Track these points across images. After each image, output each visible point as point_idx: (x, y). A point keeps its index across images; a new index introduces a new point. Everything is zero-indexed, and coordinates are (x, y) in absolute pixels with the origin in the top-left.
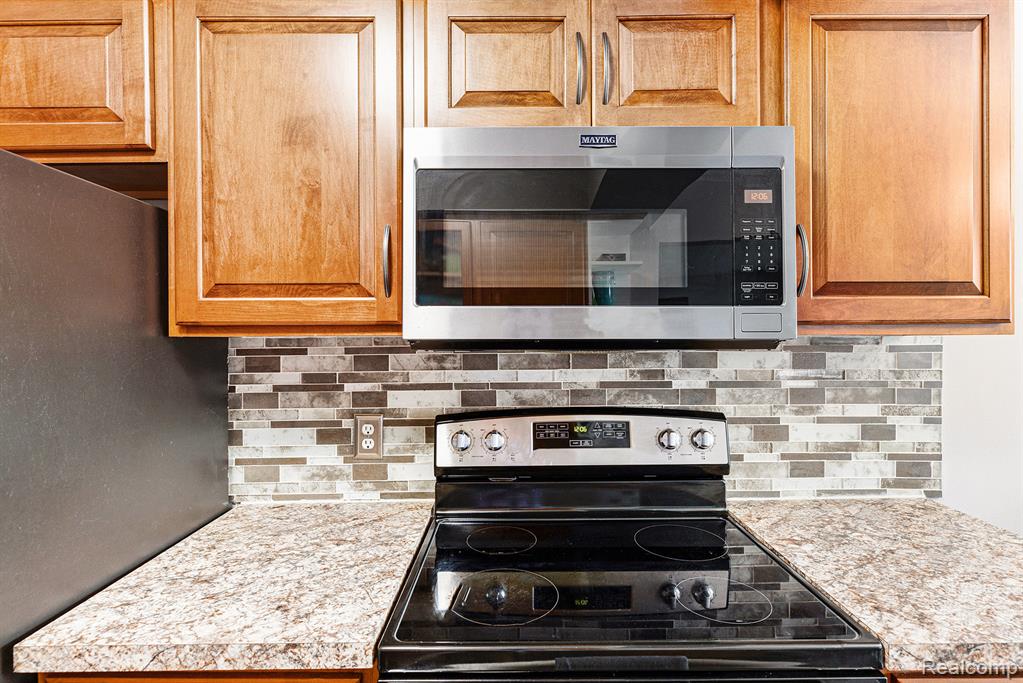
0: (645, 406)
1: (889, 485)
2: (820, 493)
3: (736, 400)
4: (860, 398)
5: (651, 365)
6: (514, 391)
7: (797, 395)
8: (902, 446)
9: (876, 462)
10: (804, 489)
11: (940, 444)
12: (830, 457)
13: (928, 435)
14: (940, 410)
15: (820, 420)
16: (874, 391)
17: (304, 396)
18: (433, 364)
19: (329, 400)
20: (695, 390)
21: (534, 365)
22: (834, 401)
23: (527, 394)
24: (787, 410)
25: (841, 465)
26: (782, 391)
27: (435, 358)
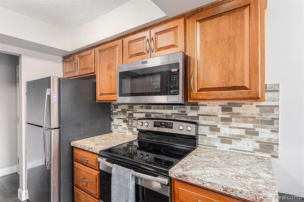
0: (182, 120)
1: (257, 151)
2: (230, 149)
3: (205, 120)
4: (245, 122)
5: (183, 109)
6: (155, 114)
7: (223, 119)
8: (262, 139)
9: (252, 143)
10: (226, 147)
11: (278, 140)
12: (234, 139)
13: (273, 136)
14: (278, 128)
15: (230, 127)
16: (251, 120)
17: (121, 113)
18: (141, 108)
19: (125, 115)
20: (194, 116)
21: (158, 109)
22: (236, 122)
23: (157, 115)
24: (220, 124)
25: (238, 142)
26: (218, 118)
27: (141, 106)
